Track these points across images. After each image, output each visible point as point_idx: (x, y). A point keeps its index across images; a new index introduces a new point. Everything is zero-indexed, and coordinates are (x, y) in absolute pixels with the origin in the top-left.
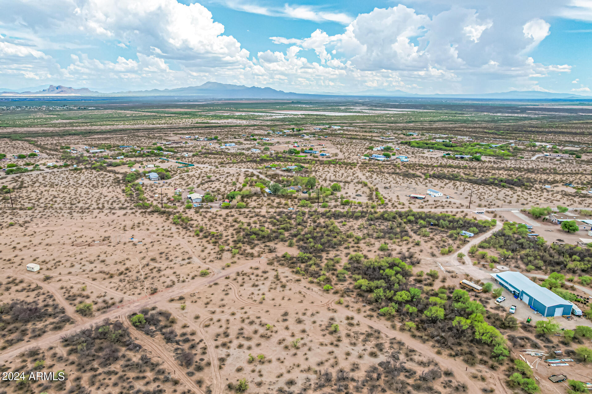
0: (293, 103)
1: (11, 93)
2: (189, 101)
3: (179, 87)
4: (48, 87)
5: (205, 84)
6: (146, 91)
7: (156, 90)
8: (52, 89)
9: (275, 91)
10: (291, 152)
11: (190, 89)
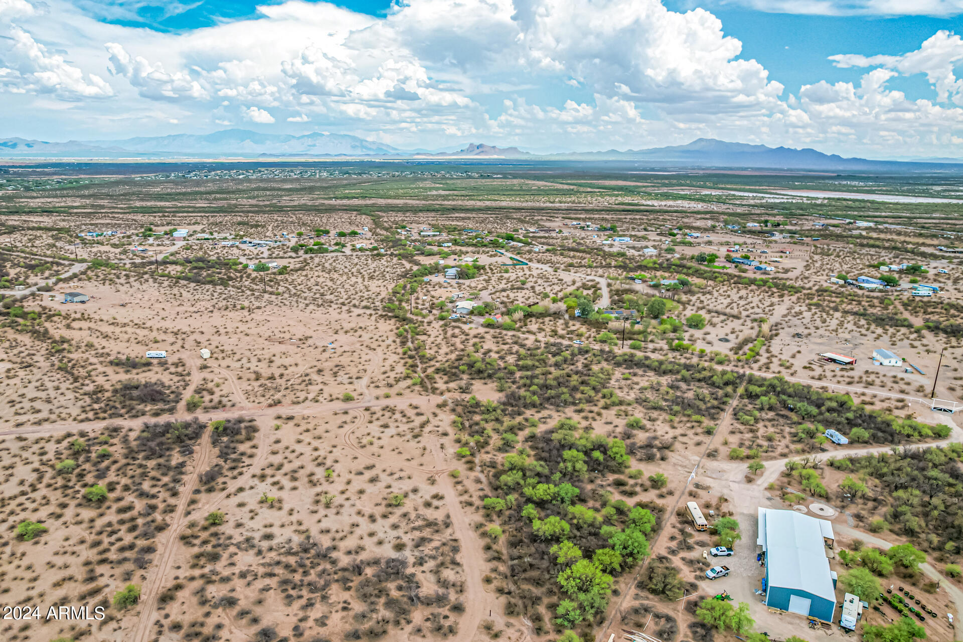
0: (839, 177)
1: (425, 154)
2: (653, 170)
3: (651, 147)
4: (468, 146)
5: (695, 142)
6: (599, 153)
7: (614, 152)
8: (473, 148)
9: (821, 155)
10: (701, 259)
11: (669, 150)
